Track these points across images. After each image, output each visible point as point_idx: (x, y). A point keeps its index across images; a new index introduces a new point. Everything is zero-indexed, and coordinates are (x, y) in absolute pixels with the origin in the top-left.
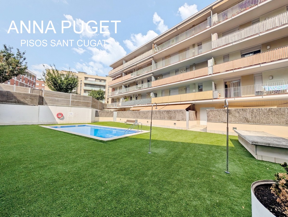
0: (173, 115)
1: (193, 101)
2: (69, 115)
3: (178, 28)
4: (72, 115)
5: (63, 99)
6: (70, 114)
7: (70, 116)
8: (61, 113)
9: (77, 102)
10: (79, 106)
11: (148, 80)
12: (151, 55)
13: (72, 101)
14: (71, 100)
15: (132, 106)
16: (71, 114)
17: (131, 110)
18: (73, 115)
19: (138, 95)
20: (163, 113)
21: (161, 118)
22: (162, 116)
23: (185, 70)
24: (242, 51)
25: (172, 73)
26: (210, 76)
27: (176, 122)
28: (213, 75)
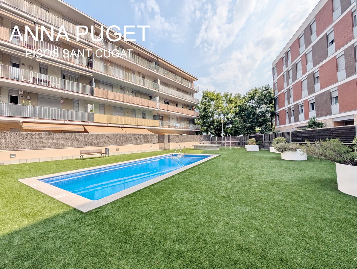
0: (148, 139)
19: (21, 93)
20: (140, 137)
21: (137, 143)
22: (139, 140)
23: (131, 93)
24: (164, 99)
25: (117, 87)
26: (158, 110)
27: (152, 145)
28: (160, 110)
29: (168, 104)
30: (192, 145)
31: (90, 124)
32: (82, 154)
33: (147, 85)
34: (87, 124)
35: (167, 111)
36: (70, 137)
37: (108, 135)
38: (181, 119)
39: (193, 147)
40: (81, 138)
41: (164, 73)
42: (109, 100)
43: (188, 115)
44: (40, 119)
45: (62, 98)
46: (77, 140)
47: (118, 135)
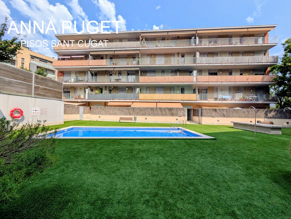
0: (174, 112)
1: (181, 100)
2: (33, 112)
3: (169, 33)
4: (37, 112)
5: (21, 83)
6: (33, 110)
7: (35, 114)
8: (20, 110)
9: (43, 89)
10: (46, 96)
11: (127, 73)
12: (138, 47)
13: (35, 88)
14: (33, 84)
15: (109, 101)
16: (36, 110)
17: (109, 106)
18: (39, 112)
19: (112, 88)
20: (165, 110)
21: (162, 115)
22: (164, 112)
23: (170, 73)
24: (209, 70)
25: (158, 72)
26: (195, 83)
27: (178, 118)
28: (197, 83)
29: (216, 74)
30: (231, 122)
31: (137, 101)
32: (121, 119)
33: (187, 62)
34: (135, 101)
35: (208, 83)
36: (119, 109)
37: (140, 108)
38: (237, 89)
39: (232, 125)
40: (125, 109)
41: (210, 42)
42: (148, 83)
43: (248, 83)
44: (118, 100)
45: (127, 87)
46: (123, 111)
47: (147, 108)
